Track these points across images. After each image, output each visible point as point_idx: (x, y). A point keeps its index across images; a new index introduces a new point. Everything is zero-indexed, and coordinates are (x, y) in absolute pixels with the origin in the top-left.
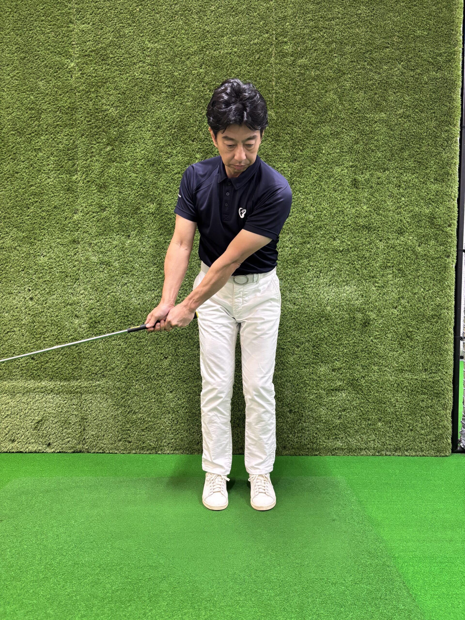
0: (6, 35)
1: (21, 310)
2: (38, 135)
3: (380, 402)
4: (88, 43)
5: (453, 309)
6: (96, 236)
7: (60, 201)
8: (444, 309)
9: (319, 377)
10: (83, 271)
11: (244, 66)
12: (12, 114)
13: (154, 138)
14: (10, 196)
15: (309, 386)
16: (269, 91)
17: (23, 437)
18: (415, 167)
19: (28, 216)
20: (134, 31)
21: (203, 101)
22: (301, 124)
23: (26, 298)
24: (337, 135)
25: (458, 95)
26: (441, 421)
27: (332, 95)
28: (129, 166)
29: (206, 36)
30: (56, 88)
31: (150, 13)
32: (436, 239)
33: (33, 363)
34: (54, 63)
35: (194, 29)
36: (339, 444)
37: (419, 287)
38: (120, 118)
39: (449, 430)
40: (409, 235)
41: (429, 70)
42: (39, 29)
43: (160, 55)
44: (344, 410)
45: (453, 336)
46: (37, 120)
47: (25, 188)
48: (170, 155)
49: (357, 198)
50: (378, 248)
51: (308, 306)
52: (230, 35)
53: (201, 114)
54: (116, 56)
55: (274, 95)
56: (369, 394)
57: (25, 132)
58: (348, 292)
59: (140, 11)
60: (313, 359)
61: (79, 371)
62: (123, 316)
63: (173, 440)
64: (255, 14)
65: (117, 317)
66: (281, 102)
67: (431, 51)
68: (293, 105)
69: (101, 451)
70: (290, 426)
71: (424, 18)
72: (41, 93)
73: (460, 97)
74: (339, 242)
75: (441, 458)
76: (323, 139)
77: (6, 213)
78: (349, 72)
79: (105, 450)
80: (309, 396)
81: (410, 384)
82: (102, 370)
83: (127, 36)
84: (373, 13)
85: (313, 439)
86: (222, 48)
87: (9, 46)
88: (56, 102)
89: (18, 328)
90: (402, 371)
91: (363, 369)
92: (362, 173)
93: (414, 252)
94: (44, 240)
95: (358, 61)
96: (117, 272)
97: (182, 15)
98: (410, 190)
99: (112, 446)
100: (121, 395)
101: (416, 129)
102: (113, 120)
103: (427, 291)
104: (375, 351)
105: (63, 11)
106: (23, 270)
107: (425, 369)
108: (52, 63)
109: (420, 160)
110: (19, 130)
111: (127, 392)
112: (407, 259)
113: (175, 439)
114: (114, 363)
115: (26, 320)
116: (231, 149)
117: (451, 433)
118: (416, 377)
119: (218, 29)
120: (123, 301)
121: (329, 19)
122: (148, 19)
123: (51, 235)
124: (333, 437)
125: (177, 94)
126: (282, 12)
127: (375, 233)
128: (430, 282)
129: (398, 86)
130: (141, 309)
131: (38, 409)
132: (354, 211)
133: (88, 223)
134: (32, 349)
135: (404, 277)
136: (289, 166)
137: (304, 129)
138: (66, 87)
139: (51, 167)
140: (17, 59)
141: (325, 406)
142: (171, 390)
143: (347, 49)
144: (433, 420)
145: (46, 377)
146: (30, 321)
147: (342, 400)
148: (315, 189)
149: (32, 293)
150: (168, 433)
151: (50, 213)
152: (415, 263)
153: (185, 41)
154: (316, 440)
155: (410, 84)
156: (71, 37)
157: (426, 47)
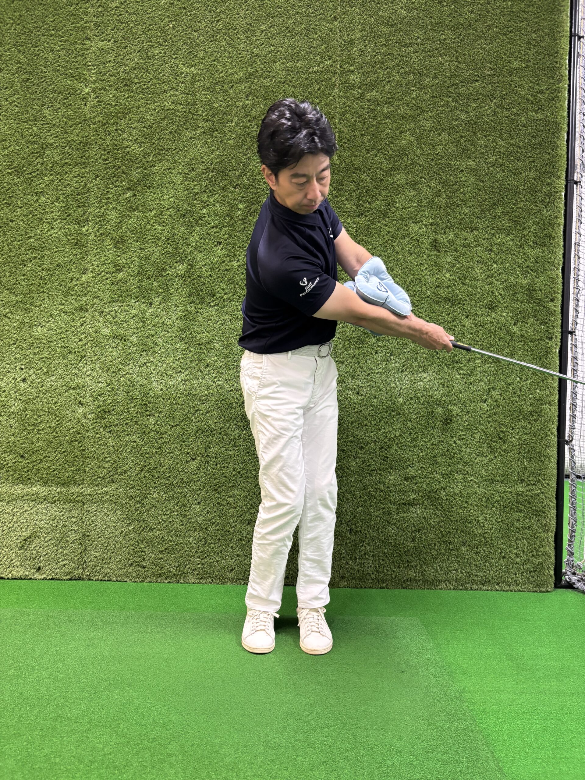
0: (6, 52)
1: (10, 395)
2: (41, 175)
3: (464, 520)
4: (108, 65)
5: (557, 404)
6: (110, 302)
7: (65, 257)
8: (546, 404)
9: (388, 487)
10: (92, 347)
12: (9, 149)
13: (186, 183)
15: (375, 498)
17: (5, 559)
18: (510, 227)
19: (24, 276)
21: (249, 139)
22: (369, 170)
23: (16, 379)
24: (414, 185)
25: (564, 141)
26: (541, 546)
27: (408, 137)
28: (153, 216)
29: (255, 61)
30: (66, 118)
31: (186, 31)
32: (536, 317)
34: (64, 88)
35: (239, 52)
36: (412, 574)
37: (514, 375)
38: (145, 158)
39: (551, 558)
40: (503, 311)
41: (527, 109)
42: (47, 46)
43: (197, 81)
44: (419, 531)
45: (556, 438)
46: (39, 156)
47: (22, 240)
48: (206, 205)
49: (438, 264)
50: (464, 326)
51: (375, 397)
52: (285, 60)
53: (246, 155)
54: (142, 82)
56: (450, 510)
57: (25, 171)
58: (425, 380)
59: (174, 28)
60: (381, 464)
61: (82, 474)
62: (140, 404)
63: (199, 566)
64: (315, 36)
65: (132, 405)
66: (345, 143)
67: (530, 87)
68: (360, 147)
69: (106, 578)
70: (350, 550)
71: (522, 47)
72: (47, 124)
73: (565, 143)
75: (541, 594)
76: (398, 189)
78: (430, 110)
79: (111, 577)
80: (374, 512)
81: (503, 498)
82: (111, 474)
83: (157, 57)
84: (460, 38)
85: (379, 567)
86: (273, 76)
87: (9, 65)
88: (65, 136)
89: (5, 418)
90: (492, 481)
91: (443, 477)
92: (445, 233)
93: (508, 332)
94: (43, 306)
95: (440, 96)
96: (135, 349)
97: (225, 34)
98: (503, 256)
99: (121, 572)
100: (135, 505)
101: (511, 181)
102: (136, 159)
103: (524, 381)
104: (459, 456)
105: (78, 25)
106: (14, 344)
107: (521, 480)
108: (62, 87)
109: (516, 219)
110: (17, 169)
111: (143, 502)
112: (499, 340)
113: (202, 564)
114: (127, 464)
115: (16, 407)
116: (301, 188)
117: (554, 562)
118: (510, 490)
119: (270, 52)
120: (141, 386)
121: (406, 44)
122: (183, 37)
123: (53, 300)
124: (405, 565)
126: (348, 35)
127: (459, 308)
129: (490, 128)
130: (164, 396)
131: (27, 522)
132: (434, 279)
133: (100, 286)
134: (22, 444)
135: (495, 362)
136: (353, 222)
137: (373, 176)
138: (79, 117)
139: (55, 215)
140: (18, 82)
141: (395, 525)
142: (199, 501)
143: (428, 81)
144: (531, 545)
145: (39, 481)
146: (21, 408)
147: (416, 517)
148: (386, 251)
149: (25, 372)
150: (194, 556)
151: (51, 273)
152: (509, 346)
153: (229, 65)
154: (382, 569)
155: (504, 126)
156: (87, 56)
157: (524, 82)
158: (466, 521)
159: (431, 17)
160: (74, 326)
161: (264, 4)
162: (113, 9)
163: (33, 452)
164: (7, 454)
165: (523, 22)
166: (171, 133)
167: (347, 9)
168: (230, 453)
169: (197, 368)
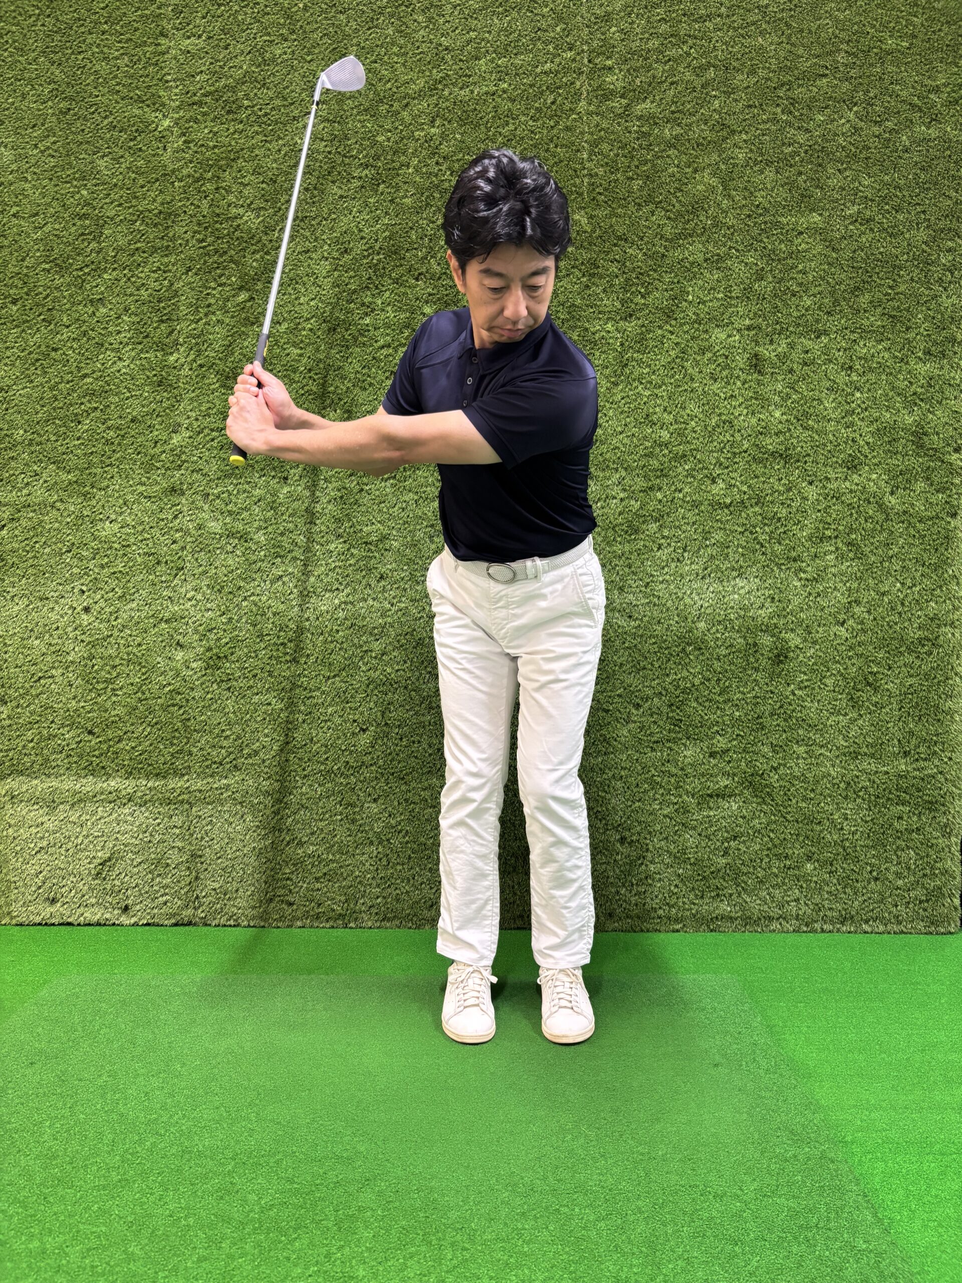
0: (31, 64)
1: (66, 633)
2: (98, 271)
3: (810, 820)
4: (198, 78)
6: (219, 479)
7: (143, 406)
8: (945, 625)
9: (682, 769)
10: (193, 552)
11: (523, 119)
12: (44, 229)
13: (336, 274)
14: (42, 399)
15: (661, 787)
16: (576, 171)
17: (72, 894)
18: (883, 327)
19: (78, 439)
20: (293, 52)
21: (437, 195)
22: (642, 240)
23: (75, 608)
24: (717, 261)
26: (938, 860)
27: (707, 178)
28: (285, 332)
29: (443, 58)
30: (133, 172)
31: (326, 13)
32: (928, 479)
33: (90, 741)
34: (129, 121)
35: (417, 44)
36: (725, 907)
37: (892, 579)
38: (266, 234)
39: (955, 878)
40: (871, 471)
41: (911, 121)
42: (97, 50)
43: (348, 99)
44: (735, 838)
46: (94, 239)
47: (72, 381)
48: (370, 309)
49: (761, 395)
50: (806, 499)
51: (659, 622)
52: (494, 55)
53: (433, 222)
54: (256, 105)
55: (586, 180)
56: (786, 803)
57: (71, 265)
58: (742, 592)
59: (306, 8)
60: (670, 731)
61: (186, 758)
62: (275, 644)
63: (379, 900)
64: (545, 10)
65: (263, 646)
66: (600, 194)
67: (916, 82)
68: (625, 199)
69: (232, 922)
70: (621, 871)
71: (902, 12)
72: (104, 184)
74: (722, 485)
75: (939, 938)
76: (690, 270)
77: (33, 433)
78: (744, 129)
79: (240, 921)
80: (661, 809)
81: (874, 782)
82: (232, 756)
83: (279, 61)
85: (670, 897)
86: (475, 83)
87: (37, 87)
88: (134, 202)
89: (60, 671)
90: (855, 755)
91: (774, 751)
92: (771, 342)
93: (881, 506)
94: (112, 487)
95: (761, 105)
96: (262, 553)
97: (392, 15)
98: (872, 377)
99: (254, 912)
100: (272, 806)
101: (885, 247)
102: (252, 238)
103: (909, 587)
104: (799, 715)
105: (146, 12)
106: (69, 551)
107: (905, 752)
108: (126, 120)
109: (894, 313)
110: (58, 262)
111: (285, 800)
112: (866, 521)
113: (384, 898)
114: (258, 740)
115: (76, 653)
116: (496, 296)
117: (960, 886)
118: (885, 769)
119: (469, 42)
120: (274, 614)
121: (701, 17)
122: (322, 24)
123: (126, 477)
124: (712, 894)
125: (384, 182)
127: (798, 468)
128: (916, 570)
129: (847, 157)
130: (312, 630)
131: (103, 836)
132: (754, 421)
133: (201, 453)
134: (89, 712)
135: (860, 558)
136: (617, 329)
137: (649, 249)
138: (154, 169)
139: (125, 336)
140: (53, 114)
141: (695, 829)
142: (376, 796)
143: (740, 79)
144: (922, 858)
145: (118, 771)
146: (85, 655)
147: (730, 817)
148: (673, 376)
149: (88, 597)
150: (370, 885)
151: (122, 433)
152: (883, 530)
153: (400, 69)
154: (675, 900)
155: (872, 153)
156: (163, 65)
157: (906, 74)
158: (812, 822)
163: (106, 725)
164: (66, 729)
168: (422, 719)
169: (364, 582)
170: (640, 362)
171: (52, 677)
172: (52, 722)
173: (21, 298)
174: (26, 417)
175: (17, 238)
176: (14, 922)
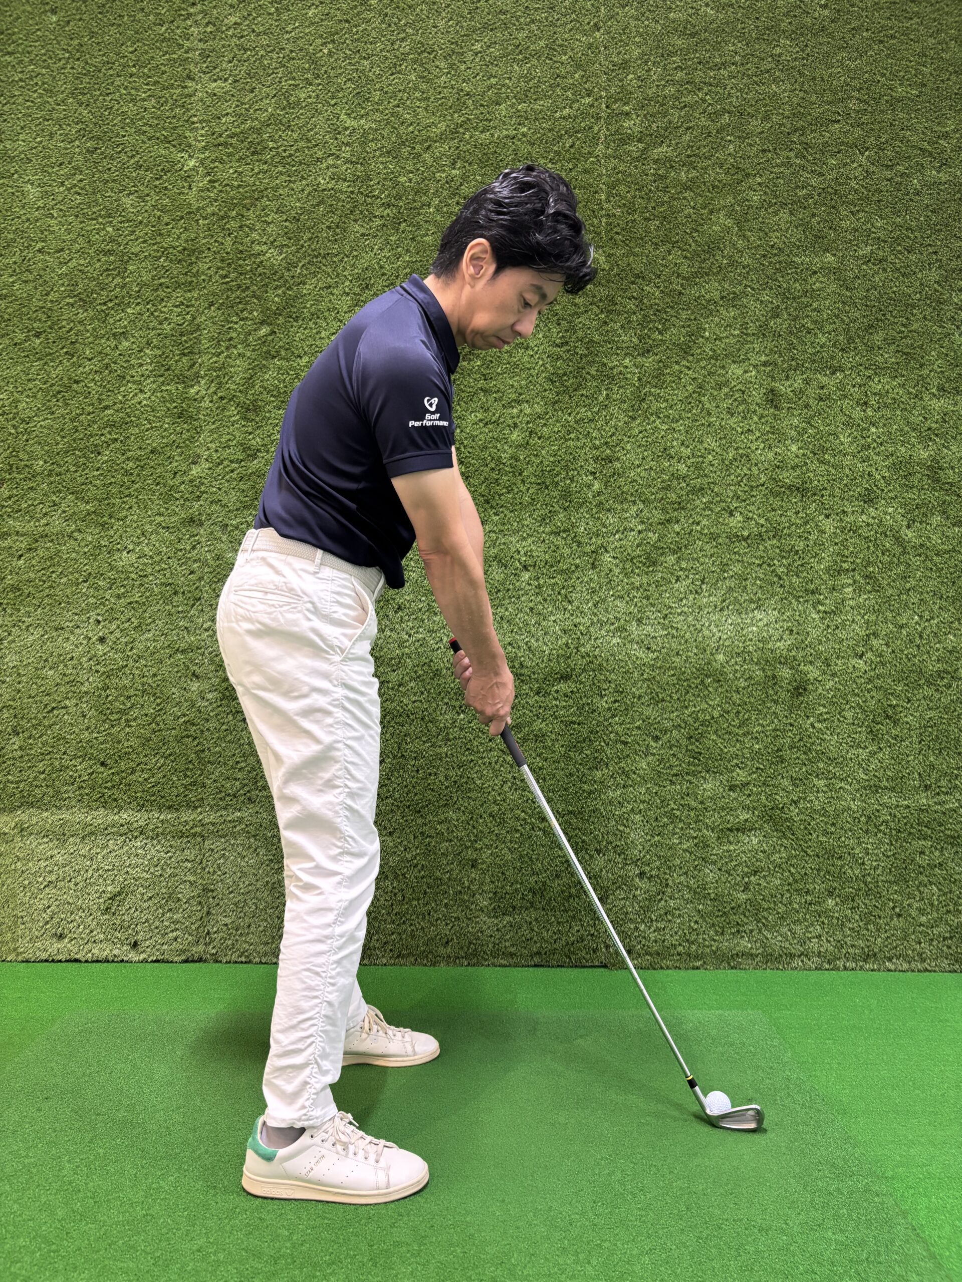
0: (59, 105)
1: (81, 663)
2: (122, 305)
3: (831, 854)
4: (224, 120)
6: (238, 510)
7: (163, 438)
9: (702, 803)
10: (211, 583)
12: (69, 264)
14: (62, 430)
15: (681, 820)
16: (594, 212)
17: (80, 930)
18: (897, 363)
19: (97, 470)
20: (317, 95)
22: (659, 278)
23: (90, 638)
24: (733, 299)
27: (723, 219)
29: (464, 103)
30: (159, 210)
31: (350, 58)
32: (944, 513)
33: (102, 773)
34: (155, 160)
35: (439, 89)
36: (745, 944)
37: (910, 612)
38: (289, 270)
40: (888, 505)
41: (922, 166)
42: (125, 92)
43: (370, 141)
44: (755, 873)
46: (118, 274)
47: (93, 413)
49: (778, 429)
50: (823, 532)
51: (678, 654)
52: (514, 101)
54: (281, 146)
55: (604, 220)
56: (806, 837)
57: (95, 299)
58: (760, 624)
59: (330, 54)
60: (689, 764)
61: (200, 790)
63: (394, 937)
64: (564, 58)
66: (618, 233)
67: (926, 128)
68: (642, 239)
69: (243, 959)
70: (641, 907)
71: (911, 61)
72: (129, 221)
74: (740, 518)
76: (707, 308)
77: (53, 464)
78: (758, 173)
79: (251, 957)
80: (680, 843)
81: (895, 816)
82: (246, 789)
83: (304, 104)
84: (806, 52)
85: (690, 933)
86: (496, 127)
87: (64, 127)
88: (158, 239)
89: (74, 701)
90: (876, 788)
91: (793, 784)
92: (787, 378)
93: (898, 540)
94: (130, 518)
95: (775, 149)
97: (415, 61)
98: (888, 413)
99: (266, 948)
101: (898, 286)
102: (274, 274)
103: (927, 620)
104: (819, 748)
105: (174, 56)
106: (86, 581)
107: (926, 786)
108: (152, 159)
109: (908, 350)
110: (82, 296)
112: (883, 554)
113: (399, 934)
115: (92, 682)
118: (906, 803)
119: (490, 87)
121: (716, 65)
122: (346, 70)
123: (145, 508)
124: (733, 931)
125: (405, 221)
126: (619, 53)
127: (815, 502)
128: (934, 603)
129: (859, 199)
131: (113, 869)
132: (771, 455)
133: (221, 484)
134: (102, 743)
135: (877, 591)
136: (634, 365)
137: (666, 287)
138: (180, 207)
139: (146, 369)
140: (80, 153)
141: (715, 864)
142: (391, 830)
143: (755, 124)
144: (945, 894)
145: (130, 803)
146: (99, 685)
147: (750, 851)
148: (690, 411)
149: (104, 627)
150: (385, 921)
151: (142, 464)
152: (900, 563)
153: (422, 113)
154: (695, 937)
155: (884, 196)
156: (190, 106)
157: (916, 120)
158: (833, 856)
159: (757, 18)
160: (181, 550)
161: (477, 8)
162: (230, 28)
163: (119, 756)
164: (78, 760)
165: (911, 19)
166: (329, 228)
167: (617, 10)
168: (439, 751)
170: (658, 397)
171: (66, 707)
172: (64, 753)
173: (45, 332)
174: (46, 448)
175: (41, 272)
176: (20, 958)
